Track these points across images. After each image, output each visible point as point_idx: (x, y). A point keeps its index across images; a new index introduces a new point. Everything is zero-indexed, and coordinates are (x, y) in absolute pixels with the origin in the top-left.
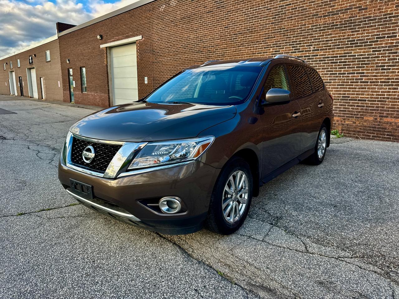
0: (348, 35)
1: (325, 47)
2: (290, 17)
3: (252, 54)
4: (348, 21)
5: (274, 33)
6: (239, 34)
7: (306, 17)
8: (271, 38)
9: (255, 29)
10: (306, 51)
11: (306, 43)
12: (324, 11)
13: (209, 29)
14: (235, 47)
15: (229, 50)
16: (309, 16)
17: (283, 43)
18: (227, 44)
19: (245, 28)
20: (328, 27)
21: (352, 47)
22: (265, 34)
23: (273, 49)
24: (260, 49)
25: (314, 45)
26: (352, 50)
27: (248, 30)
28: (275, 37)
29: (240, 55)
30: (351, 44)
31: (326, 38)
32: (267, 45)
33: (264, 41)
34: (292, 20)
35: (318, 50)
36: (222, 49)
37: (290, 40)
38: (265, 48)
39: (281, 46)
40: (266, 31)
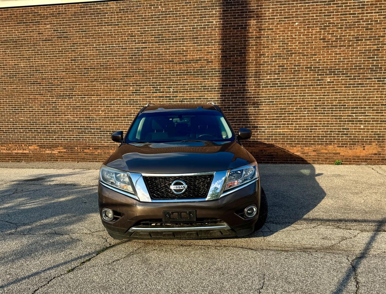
0: (201, 82)
1: (183, 89)
2: (147, 60)
3: (109, 91)
4: (199, 70)
5: (132, 72)
6: (90, 69)
7: (163, 62)
8: (129, 77)
9: (110, 66)
10: (166, 92)
11: (165, 85)
12: (178, 59)
13: (48, 59)
14: (87, 82)
15: (79, 85)
16: (166, 61)
17: (143, 83)
18: (76, 78)
19: (98, 64)
20: (183, 73)
21: (205, 91)
22: (122, 72)
23: (133, 88)
24: (118, 86)
25: (173, 87)
26: (205, 94)
27: (102, 66)
28: (134, 76)
29: (94, 91)
30: (204, 89)
31: (183, 82)
32: (126, 84)
33: (121, 79)
34: (149, 62)
35: (177, 92)
36: (70, 82)
37: (149, 81)
38: (124, 86)
39: (141, 86)
40: (123, 70)
